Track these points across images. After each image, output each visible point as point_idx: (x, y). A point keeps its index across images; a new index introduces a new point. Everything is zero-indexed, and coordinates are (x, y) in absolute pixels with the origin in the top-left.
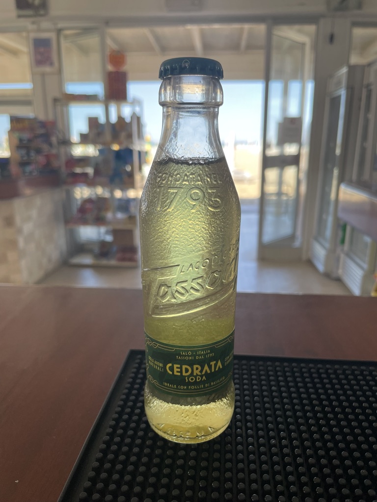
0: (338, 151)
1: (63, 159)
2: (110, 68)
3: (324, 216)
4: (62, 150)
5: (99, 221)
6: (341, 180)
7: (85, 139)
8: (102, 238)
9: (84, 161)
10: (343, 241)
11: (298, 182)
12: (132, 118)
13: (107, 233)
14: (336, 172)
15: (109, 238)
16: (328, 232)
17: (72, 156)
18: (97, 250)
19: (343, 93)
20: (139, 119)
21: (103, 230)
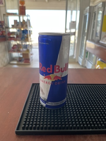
0: (86, 31)
1: (7, 33)
2: (20, 5)
3: (82, 50)
4: (7, 30)
5: (18, 51)
6: (87, 39)
7: (13, 27)
8: (19, 56)
9: (13, 33)
10: (87, 57)
11: (75, 40)
12: (27, 20)
13: (21, 54)
14: (85, 37)
15: (21, 56)
16: (83, 54)
17: (9, 32)
18: (18, 60)
19: (88, 14)
20: (29, 21)
21: (19, 53)
